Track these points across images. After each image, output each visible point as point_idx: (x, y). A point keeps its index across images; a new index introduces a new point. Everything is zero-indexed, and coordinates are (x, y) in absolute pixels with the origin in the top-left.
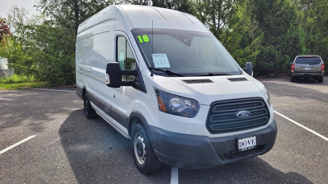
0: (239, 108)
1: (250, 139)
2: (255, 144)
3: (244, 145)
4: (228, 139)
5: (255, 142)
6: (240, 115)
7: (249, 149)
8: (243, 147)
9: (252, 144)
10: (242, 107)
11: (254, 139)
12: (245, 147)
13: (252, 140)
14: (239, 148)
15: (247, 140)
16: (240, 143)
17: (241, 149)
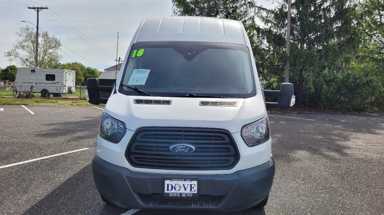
0: (181, 139)
1: (187, 183)
2: (195, 191)
3: (175, 189)
4: (150, 177)
5: (196, 188)
6: (174, 149)
7: (184, 195)
8: (173, 191)
9: (191, 190)
10: (185, 139)
11: (195, 185)
12: (176, 192)
13: (191, 185)
14: (166, 191)
15: (181, 183)
16: (168, 185)
17: (169, 193)
